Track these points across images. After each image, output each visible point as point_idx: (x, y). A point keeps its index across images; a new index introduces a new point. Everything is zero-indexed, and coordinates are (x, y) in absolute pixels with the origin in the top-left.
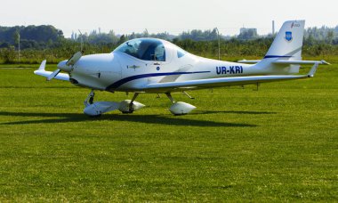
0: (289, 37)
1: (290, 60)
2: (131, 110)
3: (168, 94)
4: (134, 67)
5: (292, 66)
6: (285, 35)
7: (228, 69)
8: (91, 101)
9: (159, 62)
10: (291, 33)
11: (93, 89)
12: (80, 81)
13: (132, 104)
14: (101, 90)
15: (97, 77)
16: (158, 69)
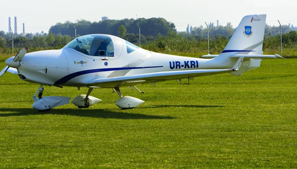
0: (248, 31)
1: (250, 54)
2: (87, 105)
3: (117, 89)
4: (82, 62)
5: (251, 59)
6: (244, 30)
7: (182, 63)
8: (40, 96)
9: (107, 58)
10: (250, 27)
11: (42, 84)
12: (27, 77)
13: (87, 99)
14: (50, 85)
15: (43, 72)
16: (106, 64)
